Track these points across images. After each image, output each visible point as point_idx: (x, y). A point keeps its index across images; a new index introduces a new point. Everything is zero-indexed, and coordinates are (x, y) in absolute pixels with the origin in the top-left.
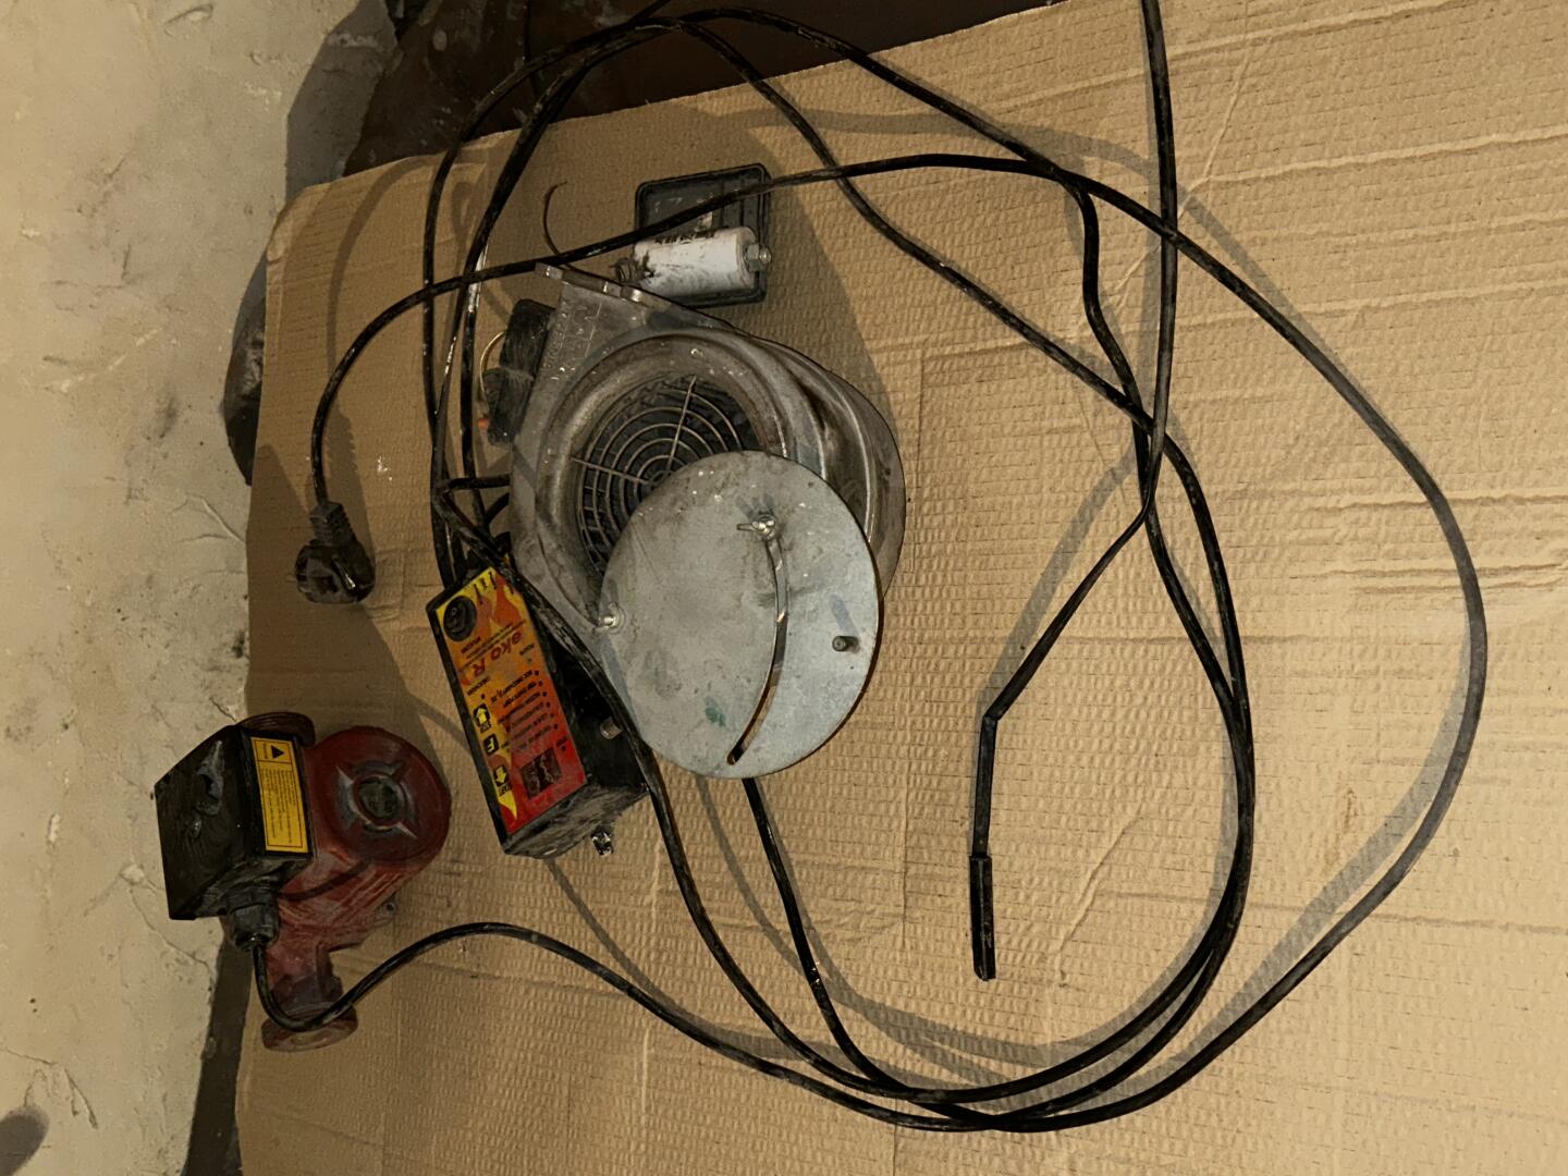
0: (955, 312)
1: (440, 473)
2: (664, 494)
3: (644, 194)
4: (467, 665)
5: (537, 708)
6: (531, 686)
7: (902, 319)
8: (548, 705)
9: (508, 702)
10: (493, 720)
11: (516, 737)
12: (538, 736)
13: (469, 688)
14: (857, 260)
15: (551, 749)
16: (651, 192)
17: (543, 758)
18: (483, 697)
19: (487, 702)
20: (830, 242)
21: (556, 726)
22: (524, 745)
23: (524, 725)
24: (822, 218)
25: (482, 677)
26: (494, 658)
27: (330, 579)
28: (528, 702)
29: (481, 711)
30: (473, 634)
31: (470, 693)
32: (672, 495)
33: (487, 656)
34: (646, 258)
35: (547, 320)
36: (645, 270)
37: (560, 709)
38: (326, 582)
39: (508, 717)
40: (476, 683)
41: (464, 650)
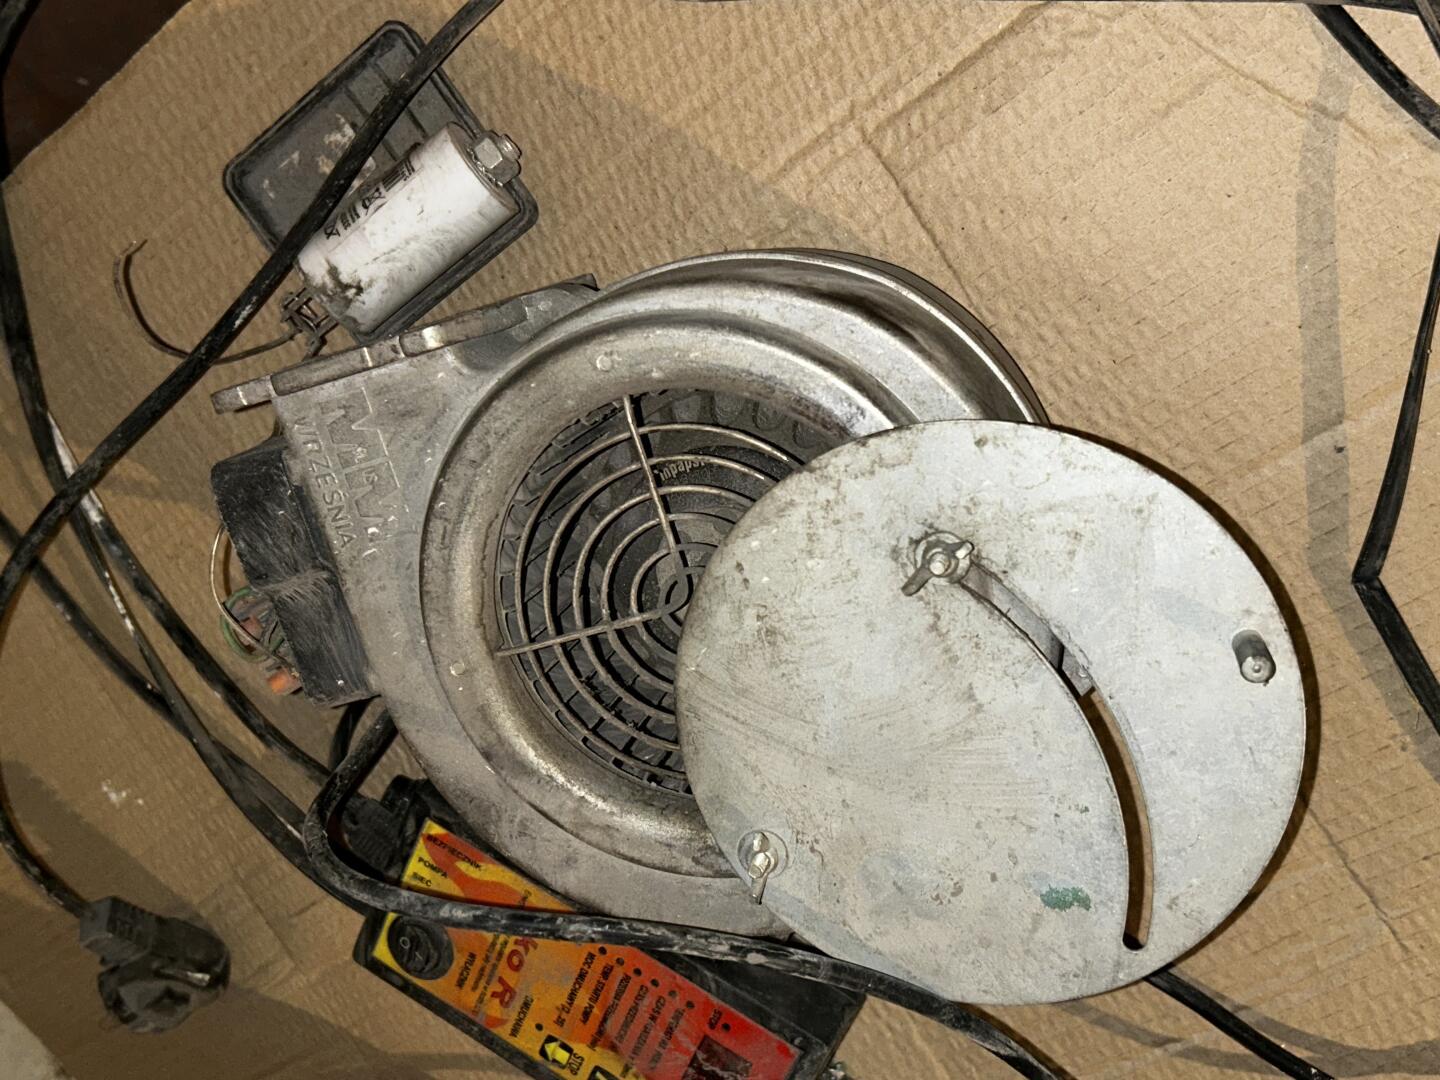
0: (870, 36)
1: (223, 765)
2: (711, 614)
3: (237, 184)
4: (481, 1000)
5: (639, 998)
6: (606, 973)
7: (788, 103)
8: (655, 983)
9: (586, 1014)
10: (580, 1049)
11: (636, 1051)
12: (669, 1032)
13: (509, 1027)
14: (646, 63)
15: (706, 1037)
16: (243, 173)
17: (701, 1056)
18: (539, 1027)
19: (551, 1029)
20: (583, 65)
21: (690, 1005)
22: (657, 1057)
23: (636, 1029)
24: (544, 38)
25: (517, 1004)
26: (517, 968)
27: (169, 993)
28: (618, 996)
29: (551, 1048)
30: (456, 955)
31: (514, 1032)
32: (725, 608)
33: (503, 970)
34: (333, 272)
35: (286, 470)
36: (344, 290)
37: (680, 979)
38: (166, 1001)
39: (600, 1032)
40: (514, 1016)
41: (461, 983)
